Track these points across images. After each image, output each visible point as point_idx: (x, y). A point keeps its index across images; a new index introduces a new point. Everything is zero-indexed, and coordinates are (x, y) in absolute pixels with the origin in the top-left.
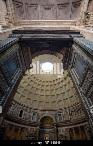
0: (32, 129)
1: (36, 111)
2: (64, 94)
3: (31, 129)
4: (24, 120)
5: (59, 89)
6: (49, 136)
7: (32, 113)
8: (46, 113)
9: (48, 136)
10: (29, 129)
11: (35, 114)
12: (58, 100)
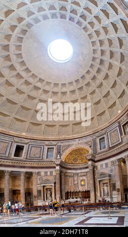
0: (49, 173)
1: (54, 143)
2: (109, 97)
3: (46, 173)
4: (28, 160)
5: (97, 90)
6: (86, 180)
7: (46, 148)
8: (75, 143)
9: (84, 180)
10: (43, 174)
11: (53, 148)
12: (98, 114)
